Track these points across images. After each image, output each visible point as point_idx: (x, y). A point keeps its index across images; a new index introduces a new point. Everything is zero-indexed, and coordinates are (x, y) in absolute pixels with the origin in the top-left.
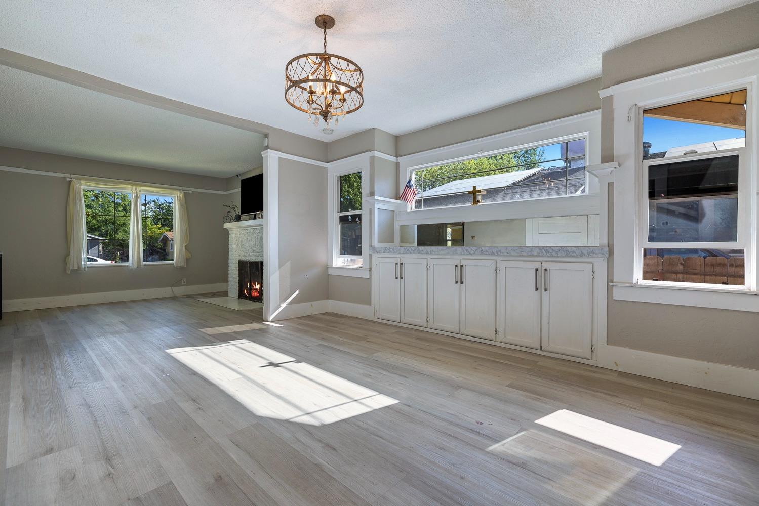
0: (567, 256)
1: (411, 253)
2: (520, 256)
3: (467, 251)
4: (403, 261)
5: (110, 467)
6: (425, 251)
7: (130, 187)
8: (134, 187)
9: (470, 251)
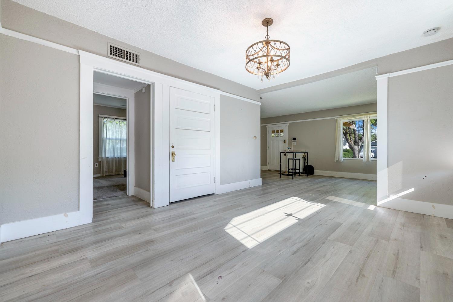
7: (364, 116)
8: (366, 116)
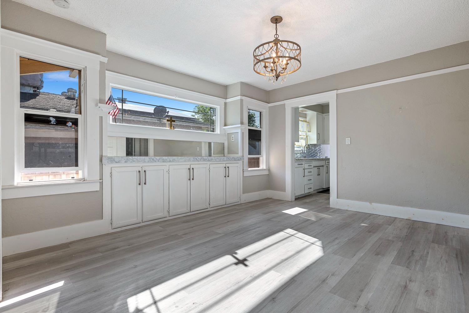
0: (235, 160)
1: (155, 162)
2: (220, 161)
3: (196, 159)
4: (146, 168)
5: (408, 283)
6: (168, 160)
9: (198, 159)
